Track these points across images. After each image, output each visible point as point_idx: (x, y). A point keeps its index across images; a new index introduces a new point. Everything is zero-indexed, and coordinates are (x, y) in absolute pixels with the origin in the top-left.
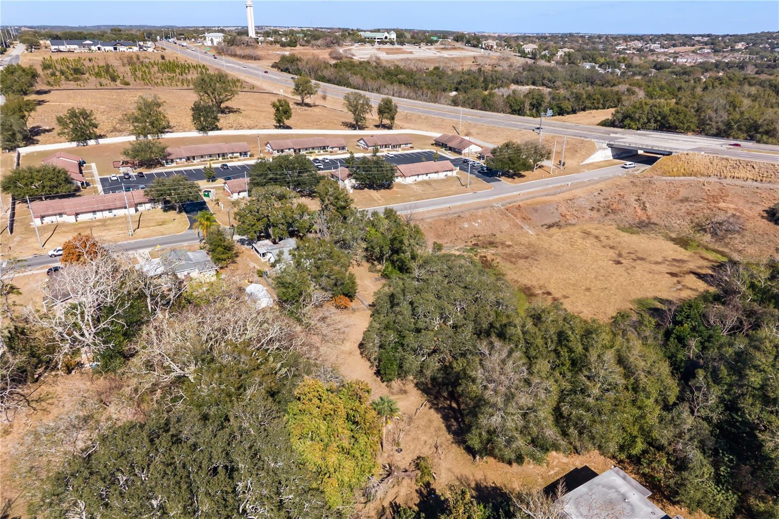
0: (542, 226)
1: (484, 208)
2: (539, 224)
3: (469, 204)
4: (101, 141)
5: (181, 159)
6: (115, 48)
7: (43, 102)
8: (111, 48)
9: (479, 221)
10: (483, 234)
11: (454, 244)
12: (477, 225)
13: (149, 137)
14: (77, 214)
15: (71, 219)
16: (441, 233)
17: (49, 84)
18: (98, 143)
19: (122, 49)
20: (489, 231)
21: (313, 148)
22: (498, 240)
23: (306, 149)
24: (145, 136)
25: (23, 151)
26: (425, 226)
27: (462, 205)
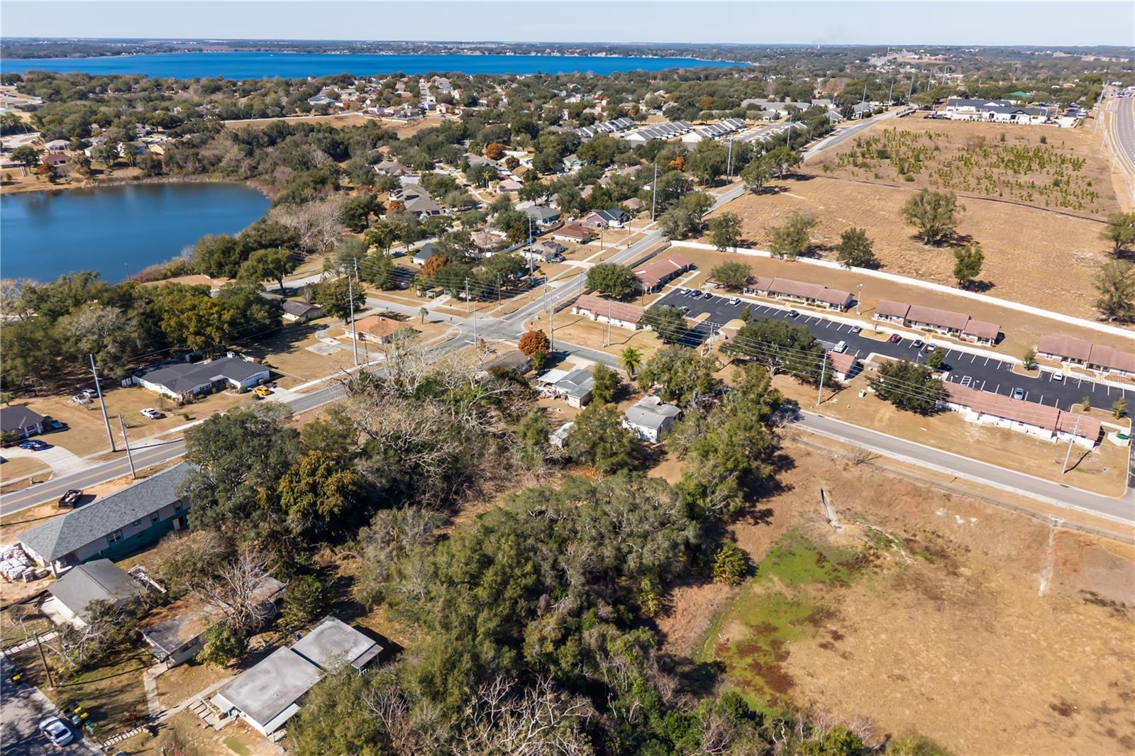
0: (1082, 591)
1: (1016, 509)
2: (1081, 586)
3: (1000, 492)
4: (740, 251)
5: (763, 290)
6: (1013, 117)
7: (786, 190)
8: (1008, 116)
9: (974, 520)
10: (952, 537)
11: (883, 522)
12: (960, 521)
13: (785, 257)
14: (597, 315)
15: (592, 317)
16: (885, 499)
17: (826, 168)
18: (735, 252)
19: (1023, 119)
20: (968, 541)
21: (939, 327)
22: (960, 559)
23: (928, 325)
24: (781, 255)
25: (675, 243)
26: (876, 479)
27: (984, 487)
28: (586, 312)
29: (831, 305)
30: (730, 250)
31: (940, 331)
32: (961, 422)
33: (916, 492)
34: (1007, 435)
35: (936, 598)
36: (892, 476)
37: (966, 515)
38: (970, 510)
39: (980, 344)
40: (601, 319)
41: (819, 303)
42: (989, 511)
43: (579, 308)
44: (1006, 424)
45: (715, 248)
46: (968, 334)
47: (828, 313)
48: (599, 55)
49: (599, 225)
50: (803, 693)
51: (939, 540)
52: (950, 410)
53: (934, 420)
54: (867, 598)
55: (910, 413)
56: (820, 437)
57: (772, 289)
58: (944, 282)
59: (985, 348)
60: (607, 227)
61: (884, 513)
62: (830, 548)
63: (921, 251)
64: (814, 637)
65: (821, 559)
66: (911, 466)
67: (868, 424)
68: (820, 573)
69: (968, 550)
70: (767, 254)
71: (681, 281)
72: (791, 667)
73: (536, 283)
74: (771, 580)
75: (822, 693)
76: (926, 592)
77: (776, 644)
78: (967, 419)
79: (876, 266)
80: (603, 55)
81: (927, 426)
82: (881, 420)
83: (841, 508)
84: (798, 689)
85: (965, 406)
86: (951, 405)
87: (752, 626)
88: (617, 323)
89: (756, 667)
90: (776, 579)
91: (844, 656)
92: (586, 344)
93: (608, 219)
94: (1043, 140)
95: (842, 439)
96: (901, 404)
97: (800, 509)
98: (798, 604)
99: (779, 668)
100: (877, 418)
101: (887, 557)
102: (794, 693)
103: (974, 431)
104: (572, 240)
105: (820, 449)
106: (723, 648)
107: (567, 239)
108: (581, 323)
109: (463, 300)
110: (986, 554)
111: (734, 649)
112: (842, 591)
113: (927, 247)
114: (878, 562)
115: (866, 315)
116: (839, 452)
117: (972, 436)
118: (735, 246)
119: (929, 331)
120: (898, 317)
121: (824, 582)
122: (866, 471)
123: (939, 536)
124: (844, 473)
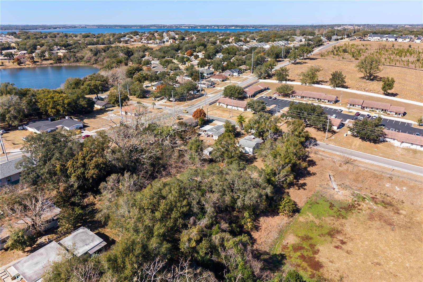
3: (416, 176)
4: (288, 82)
5: (299, 96)
6: (396, 40)
7: (306, 63)
8: (394, 40)
9: (405, 188)
10: (395, 197)
11: (360, 189)
12: (398, 189)
13: (307, 84)
14: (227, 105)
15: (225, 106)
16: (360, 179)
17: (322, 56)
18: (286, 83)
19: (400, 40)
20: (402, 198)
21: (377, 109)
22: (399, 206)
23: (372, 108)
24: (306, 84)
25: (261, 81)
26: (355, 170)
27: (408, 174)
28: (223, 104)
29: (329, 101)
30: (284, 82)
31: (378, 111)
32: (392, 146)
33: (376, 176)
34: (415, 152)
35: (390, 224)
36: (362, 169)
37: (400, 186)
38: (403, 184)
39: (396, 116)
40: (229, 107)
41: (323, 100)
42: (412, 184)
43: (220, 103)
44: (414, 147)
45: (278, 82)
46: (391, 112)
47: (327, 104)
48: (232, 28)
49: (229, 75)
50: (328, 271)
51: (388, 198)
52: (387, 141)
53: (380, 145)
54: (356, 224)
55: (368, 143)
56: (328, 152)
57: (303, 95)
58: (378, 93)
59: (399, 117)
60: (233, 76)
61: (360, 185)
62: (335, 201)
63: (365, 83)
64: (331, 243)
65: (331, 206)
66: (372, 165)
67: (349, 147)
68: (331, 212)
69: (403, 202)
70: (300, 83)
71: (263, 94)
72: (321, 258)
73: (203, 95)
74: (308, 215)
75: (338, 271)
76: (385, 221)
77: (312, 246)
78: (396, 145)
79: (347, 87)
80: (234, 28)
81: (377, 148)
82: (355, 145)
83: (339, 183)
84: (325, 269)
85: (394, 139)
86: (387, 139)
87: (299, 237)
88: (236, 108)
89: (302, 257)
90: (310, 214)
91: (348, 252)
92: (222, 116)
93: (233, 72)
94: (410, 46)
95: (338, 153)
96: (363, 139)
97: (320, 183)
98: (322, 227)
99: (315, 258)
100: (354, 144)
101: (364, 205)
102: (323, 271)
103: (399, 150)
104: (218, 80)
105: (328, 157)
106: (285, 247)
107: (216, 80)
108: (220, 109)
109: (171, 101)
110: (412, 204)
111: (291, 248)
112: (344, 221)
113: (367, 81)
114: (360, 207)
115: (345, 105)
116: (336, 159)
117: (398, 152)
118: (286, 80)
119: (373, 111)
120: (359, 105)
121: (334, 216)
122: (350, 167)
123: (388, 196)
124: (340, 168)
